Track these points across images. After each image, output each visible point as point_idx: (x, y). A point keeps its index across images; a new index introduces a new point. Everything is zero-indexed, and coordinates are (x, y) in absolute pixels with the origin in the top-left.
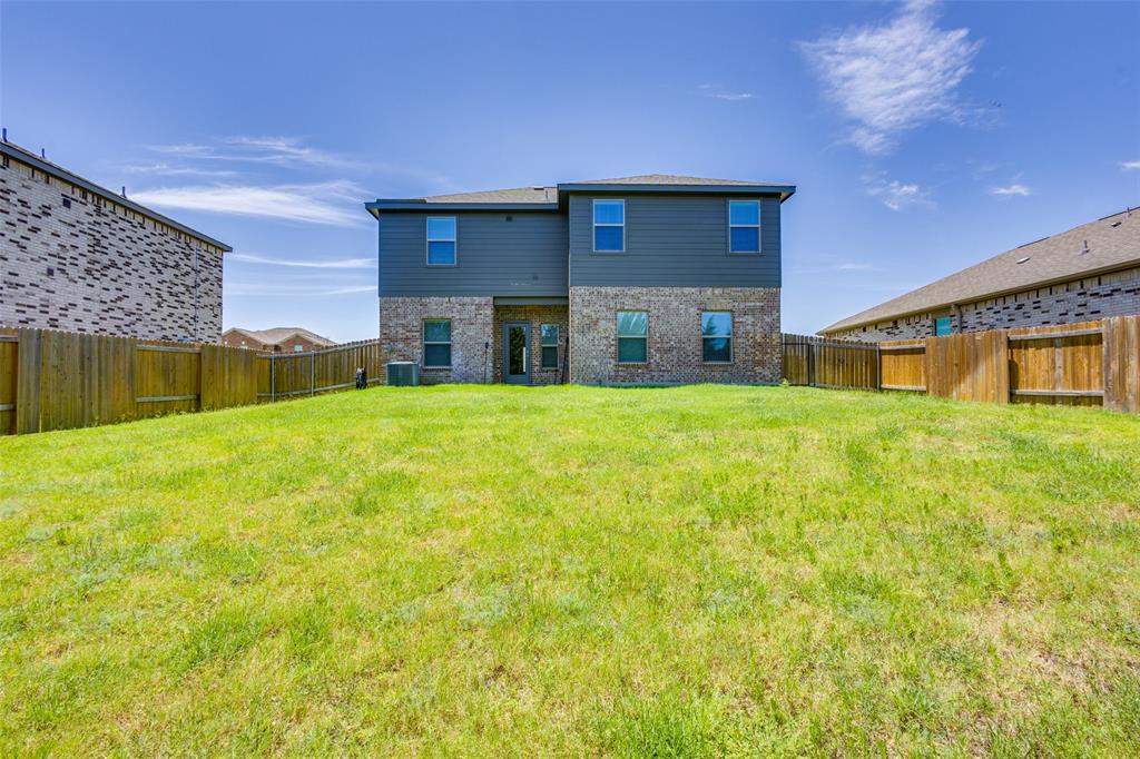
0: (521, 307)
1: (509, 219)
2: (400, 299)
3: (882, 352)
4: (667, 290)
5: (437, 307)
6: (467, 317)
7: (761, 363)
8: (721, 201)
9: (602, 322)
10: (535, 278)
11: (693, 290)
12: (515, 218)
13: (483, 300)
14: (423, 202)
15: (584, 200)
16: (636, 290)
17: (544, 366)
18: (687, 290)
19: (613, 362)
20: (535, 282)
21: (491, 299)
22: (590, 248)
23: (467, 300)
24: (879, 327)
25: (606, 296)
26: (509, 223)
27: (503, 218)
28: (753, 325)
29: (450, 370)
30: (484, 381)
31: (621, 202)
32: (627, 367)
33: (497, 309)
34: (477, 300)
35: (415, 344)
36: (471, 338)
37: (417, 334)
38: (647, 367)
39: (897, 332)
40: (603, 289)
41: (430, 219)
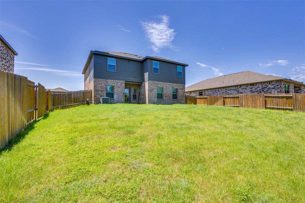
0: (128, 84)
1: (129, 62)
2: (100, 79)
3: (197, 98)
4: (167, 83)
5: (111, 82)
6: (118, 86)
7: (182, 100)
8: (176, 65)
9: (154, 89)
10: (135, 77)
11: (171, 84)
12: (130, 61)
13: (122, 82)
14: (108, 54)
15: (151, 61)
16: (161, 83)
17: (133, 99)
18: (170, 84)
19: (157, 99)
20: (134, 78)
21: (124, 82)
22: (152, 72)
23: (118, 81)
25: (155, 83)
26: (129, 63)
27: (128, 61)
28: (181, 92)
29: (114, 100)
30: (122, 103)
31: (158, 62)
32: (159, 100)
33: (126, 84)
34: (121, 81)
35: (104, 92)
36: (119, 91)
37: (105, 89)
38: (163, 100)
40: (155, 82)
41: (109, 58)
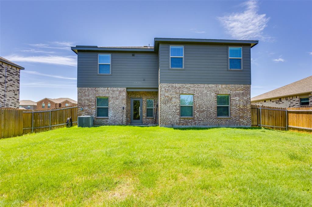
0: (138, 92)
1: (133, 55)
2: (86, 88)
3: (289, 112)
4: (202, 85)
5: (103, 92)
6: (115, 96)
7: (242, 117)
8: (225, 47)
9: (174, 99)
10: (144, 80)
11: (213, 85)
12: (136, 55)
13: (122, 89)
14: (96, 47)
15: (166, 46)
16: (188, 85)
17: (147, 116)
18: (210, 85)
19: (178, 116)
20: (144, 82)
21: (126, 89)
22: (168, 67)
23: (115, 89)
24: (272, 101)
25: (176, 88)
26: (133, 57)
27: (131, 55)
28: (239, 101)
29: (108, 119)
30: (122, 124)
31: (182, 47)
32: (185, 119)
33: (128, 93)
34: (119, 89)
35: (93, 107)
36: (117, 105)
37: (94, 103)
38: (193, 119)
39: (281, 102)
40: (174, 85)
41: (100, 55)
